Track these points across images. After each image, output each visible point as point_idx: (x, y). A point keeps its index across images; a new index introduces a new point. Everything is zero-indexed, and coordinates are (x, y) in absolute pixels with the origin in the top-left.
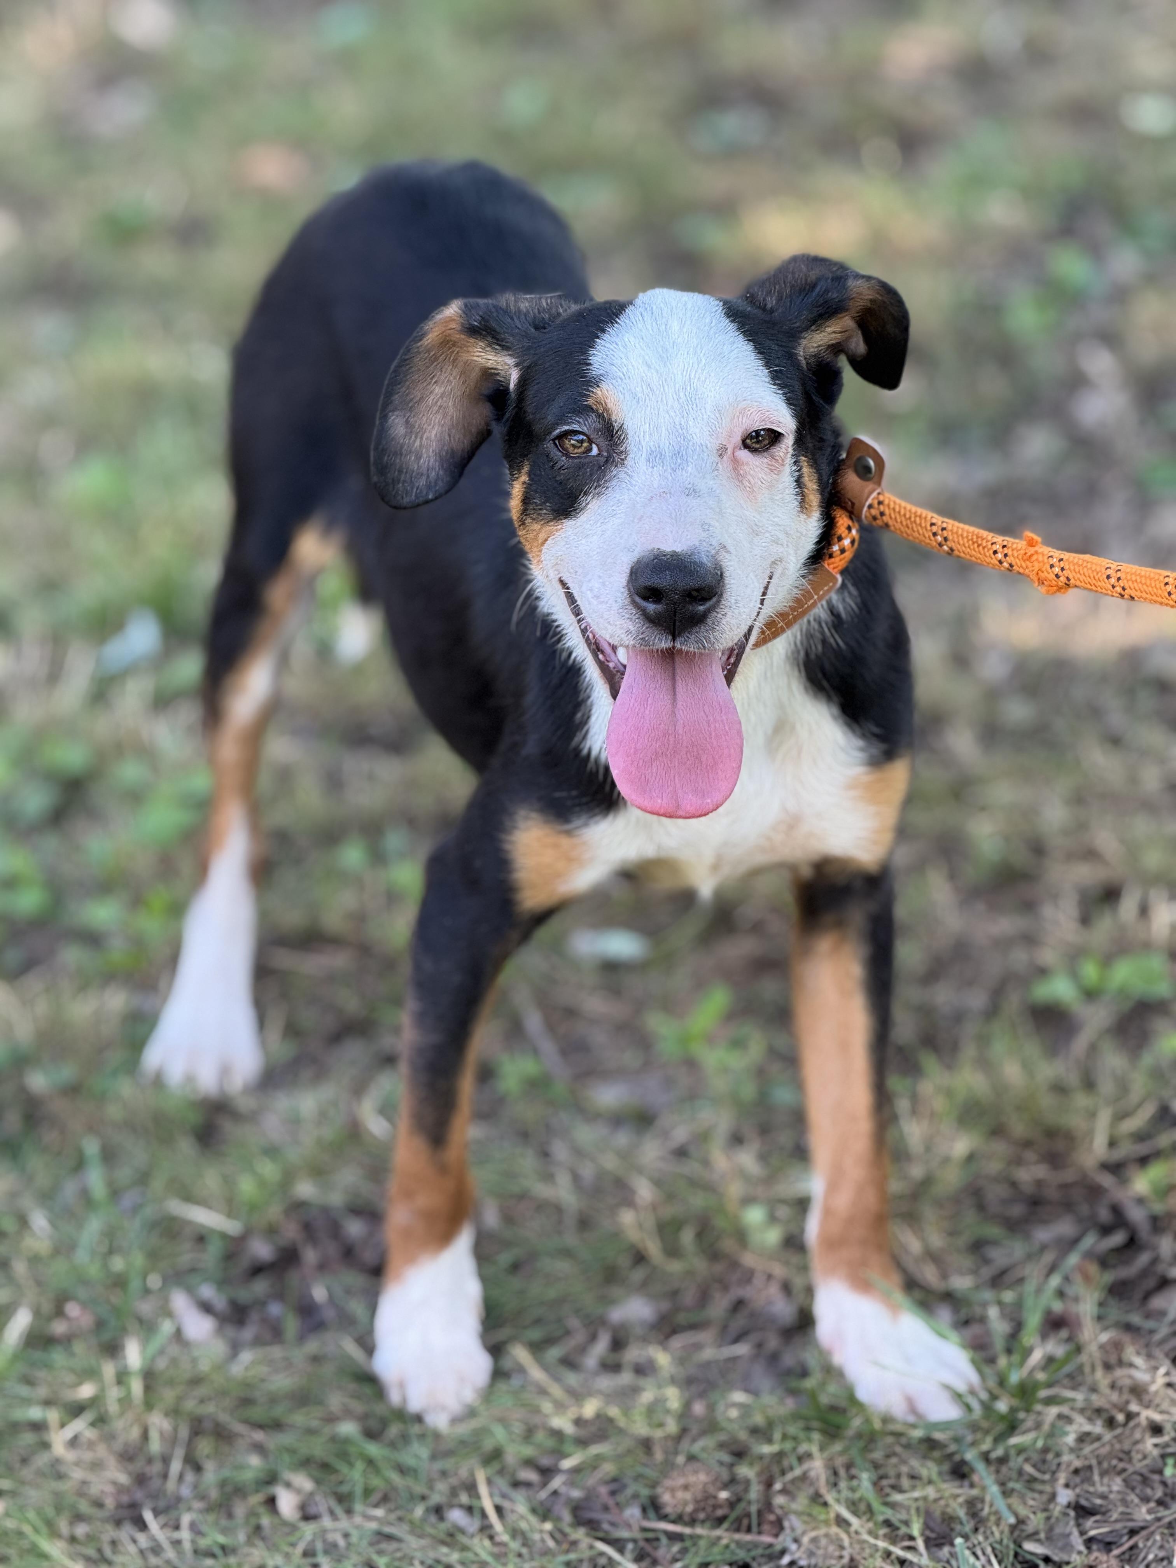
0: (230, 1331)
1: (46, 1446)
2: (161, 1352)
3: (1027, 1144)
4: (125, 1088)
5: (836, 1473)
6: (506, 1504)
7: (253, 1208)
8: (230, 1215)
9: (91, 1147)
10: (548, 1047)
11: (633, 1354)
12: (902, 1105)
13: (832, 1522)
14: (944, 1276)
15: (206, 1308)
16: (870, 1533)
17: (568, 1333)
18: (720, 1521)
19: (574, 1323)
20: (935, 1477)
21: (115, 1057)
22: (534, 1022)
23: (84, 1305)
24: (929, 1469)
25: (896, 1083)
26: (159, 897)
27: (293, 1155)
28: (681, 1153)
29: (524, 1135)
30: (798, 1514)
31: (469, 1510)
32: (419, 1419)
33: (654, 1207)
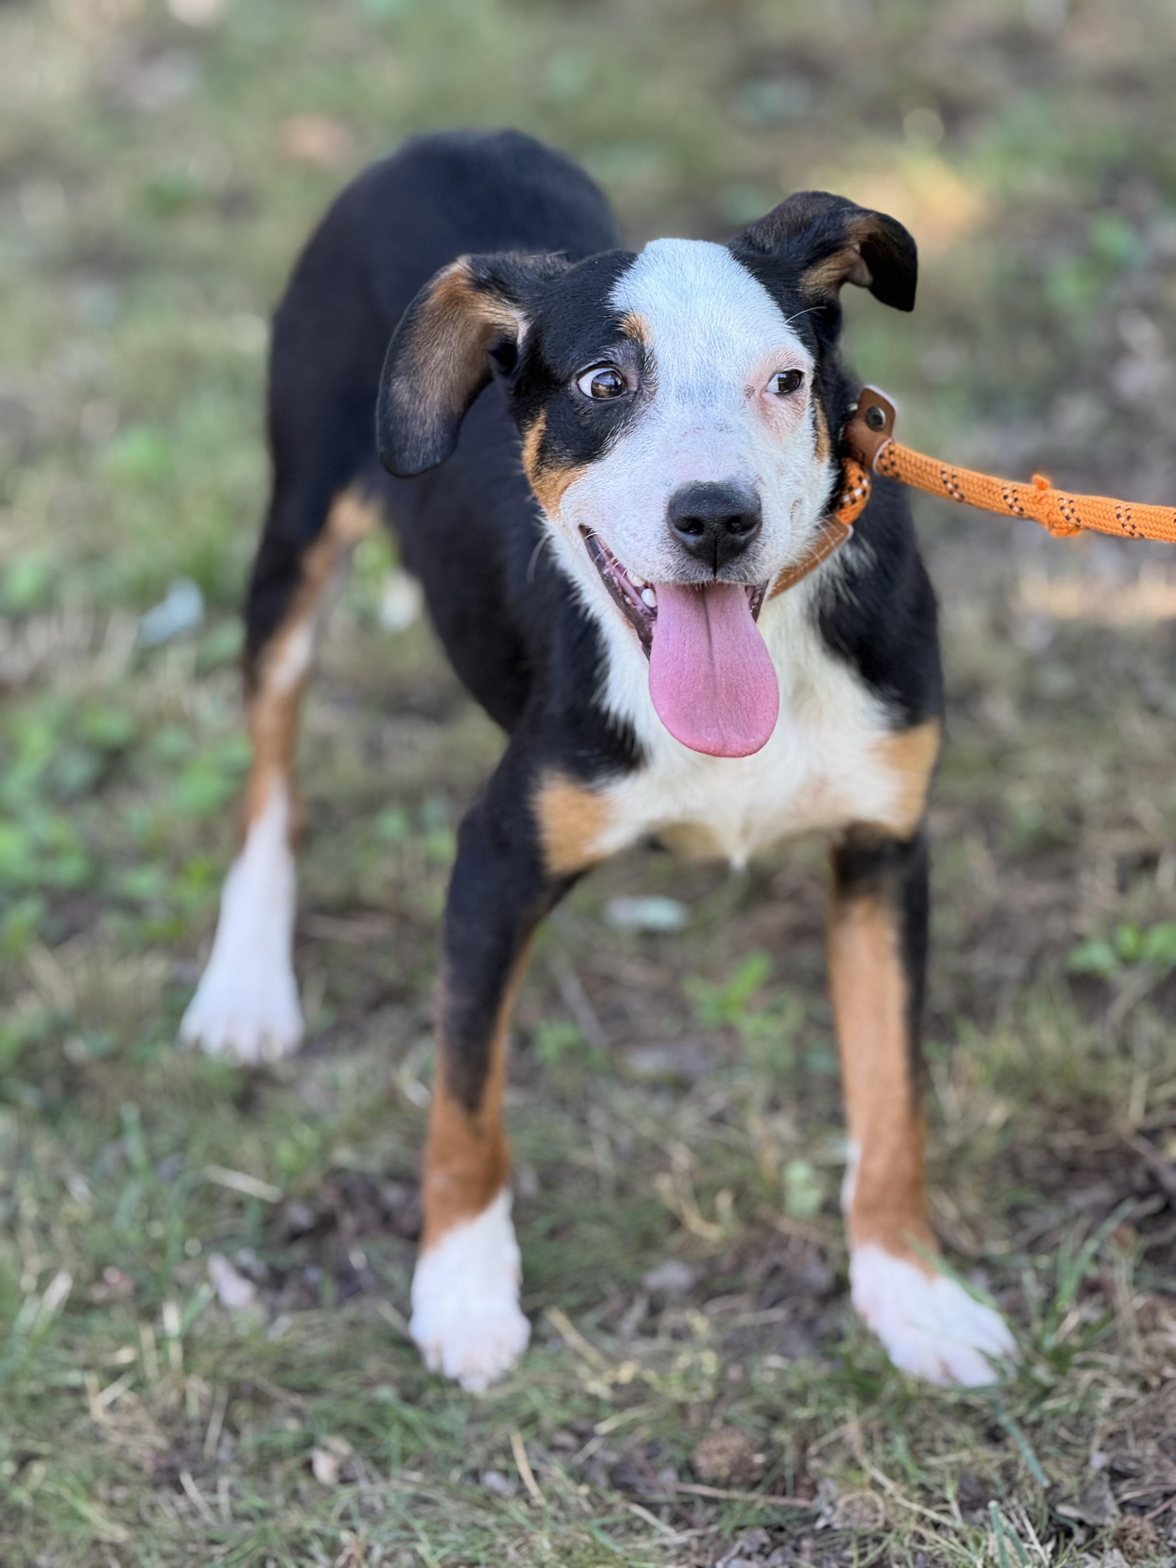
0: (269, 1296)
1: (85, 1410)
2: (200, 1317)
3: (1063, 1110)
4: (165, 1056)
5: (871, 1437)
6: (543, 1468)
7: (292, 1174)
8: (269, 1180)
9: (130, 1114)
10: (586, 1015)
11: (670, 1319)
12: (939, 1072)
13: (867, 1485)
14: (980, 1242)
15: (244, 1273)
16: (905, 1496)
17: (604, 1298)
18: (754, 1486)
19: (610, 1288)
20: (969, 1440)
21: (155, 1025)
22: (572, 989)
23: (123, 1270)
24: (965, 1433)
25: (931, 1049)
26: (199, 865)
27: (332, 1122)
28: (718, 1119)
29: (562, 1102)
30: (833, 1478)
31: (506, 1473)
33: (691, 1173)
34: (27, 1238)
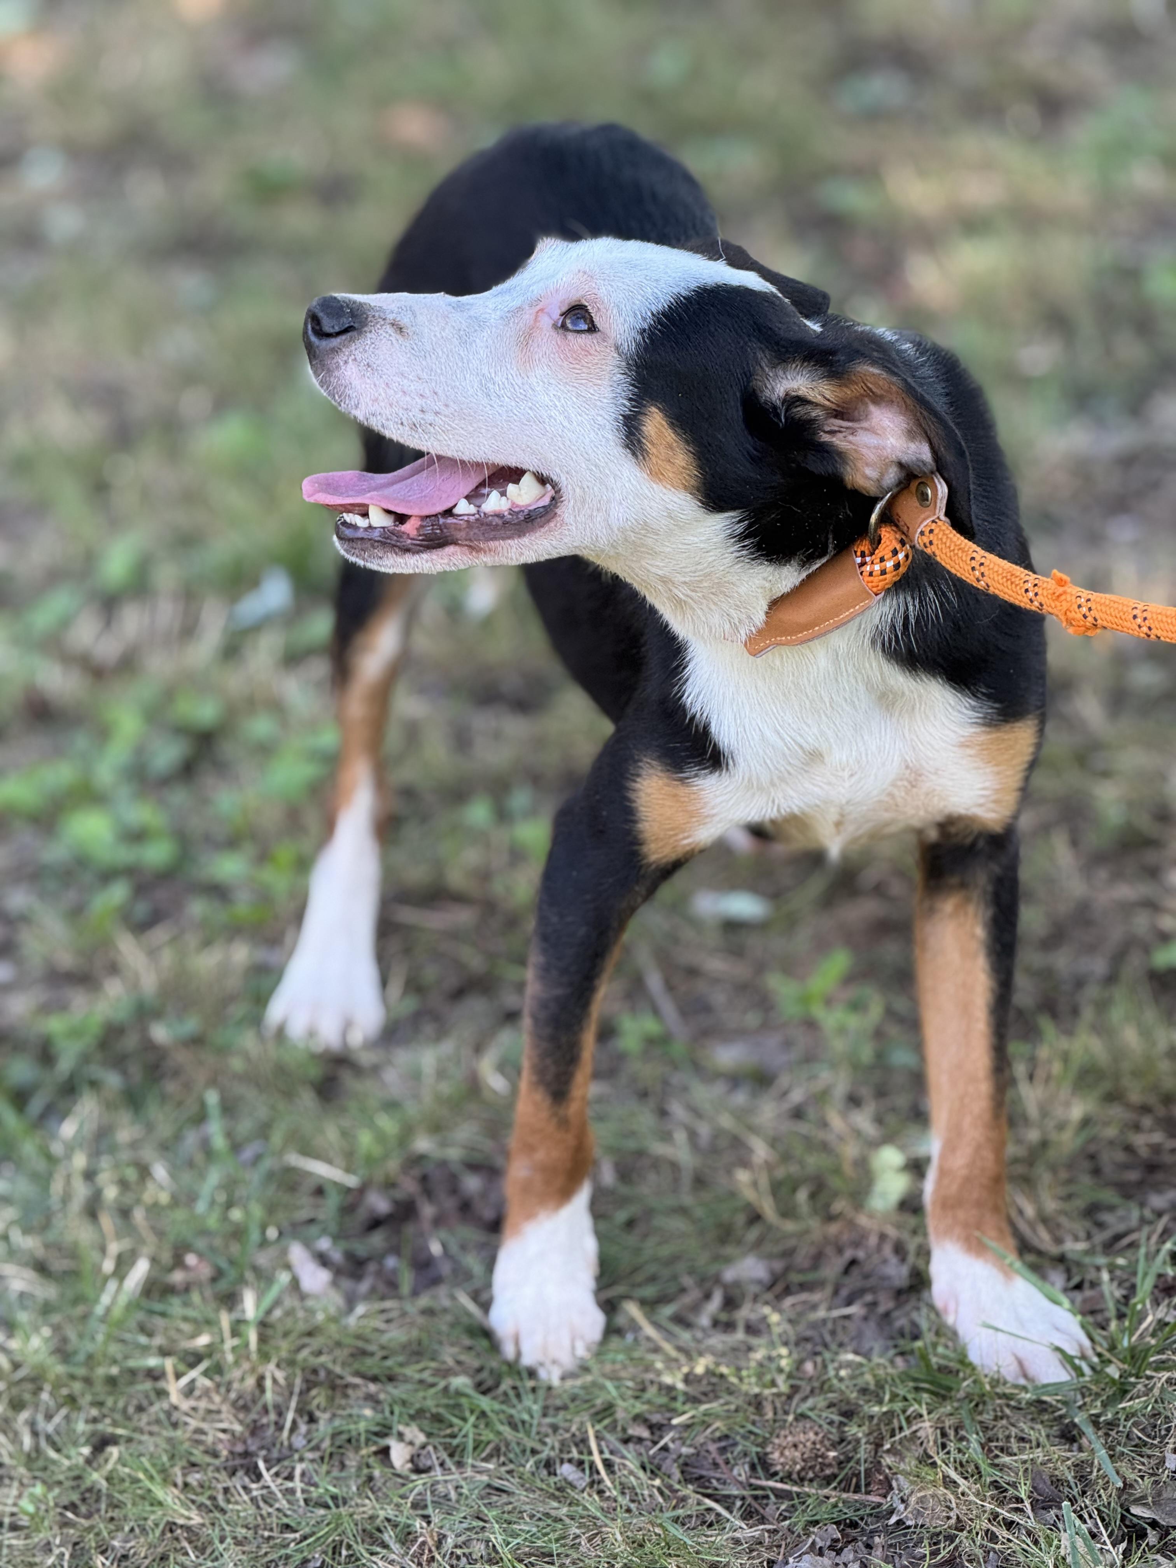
0: (347, 1284)
1: (162, 1394)
2: (277, 1303)
3: (1145, 1109)
4: (248, 1041)
5: (944, 1435)
6: (616, 1460)
7: (370, 1161)
8: (348, 1170)
9: (212, 1098)
10: (668, 1008)
11: (745, 1313)
12: (1020, 1069)
13: (941, 1482)
14: (1059, 1241)
15: (323, 1260)
16: (977, 1494)
17: (683, 1290)
18: (828, 1480)
19: (687, 1281)
20: (1043, 1440)
21: (238, 1010)
22: (654, 982)
23: (200, 1255)
24: (1038, 1432)
25: (1015, 1048)
26: (285, 853)
27: (412, 1110)
28: (798, 1114)
29: (644, 1095)
30: (907, 1474)
31: (580, 1463)
32: (532, 1373)
33: (769, 1167)
34: (107, 1221)
